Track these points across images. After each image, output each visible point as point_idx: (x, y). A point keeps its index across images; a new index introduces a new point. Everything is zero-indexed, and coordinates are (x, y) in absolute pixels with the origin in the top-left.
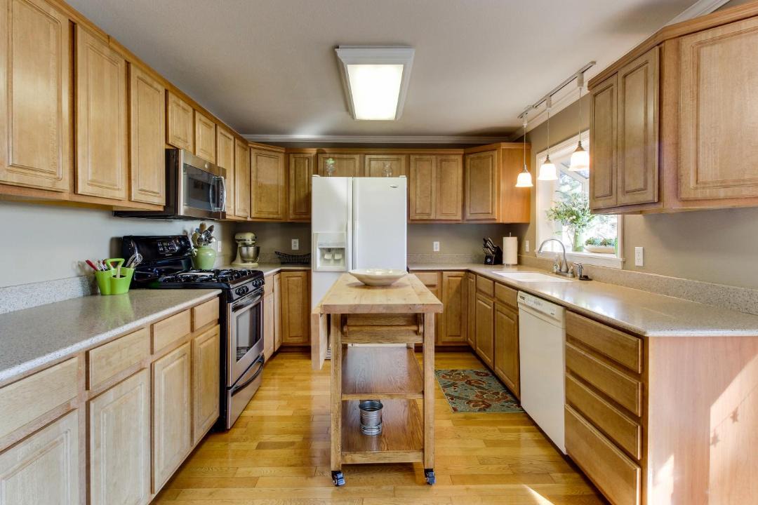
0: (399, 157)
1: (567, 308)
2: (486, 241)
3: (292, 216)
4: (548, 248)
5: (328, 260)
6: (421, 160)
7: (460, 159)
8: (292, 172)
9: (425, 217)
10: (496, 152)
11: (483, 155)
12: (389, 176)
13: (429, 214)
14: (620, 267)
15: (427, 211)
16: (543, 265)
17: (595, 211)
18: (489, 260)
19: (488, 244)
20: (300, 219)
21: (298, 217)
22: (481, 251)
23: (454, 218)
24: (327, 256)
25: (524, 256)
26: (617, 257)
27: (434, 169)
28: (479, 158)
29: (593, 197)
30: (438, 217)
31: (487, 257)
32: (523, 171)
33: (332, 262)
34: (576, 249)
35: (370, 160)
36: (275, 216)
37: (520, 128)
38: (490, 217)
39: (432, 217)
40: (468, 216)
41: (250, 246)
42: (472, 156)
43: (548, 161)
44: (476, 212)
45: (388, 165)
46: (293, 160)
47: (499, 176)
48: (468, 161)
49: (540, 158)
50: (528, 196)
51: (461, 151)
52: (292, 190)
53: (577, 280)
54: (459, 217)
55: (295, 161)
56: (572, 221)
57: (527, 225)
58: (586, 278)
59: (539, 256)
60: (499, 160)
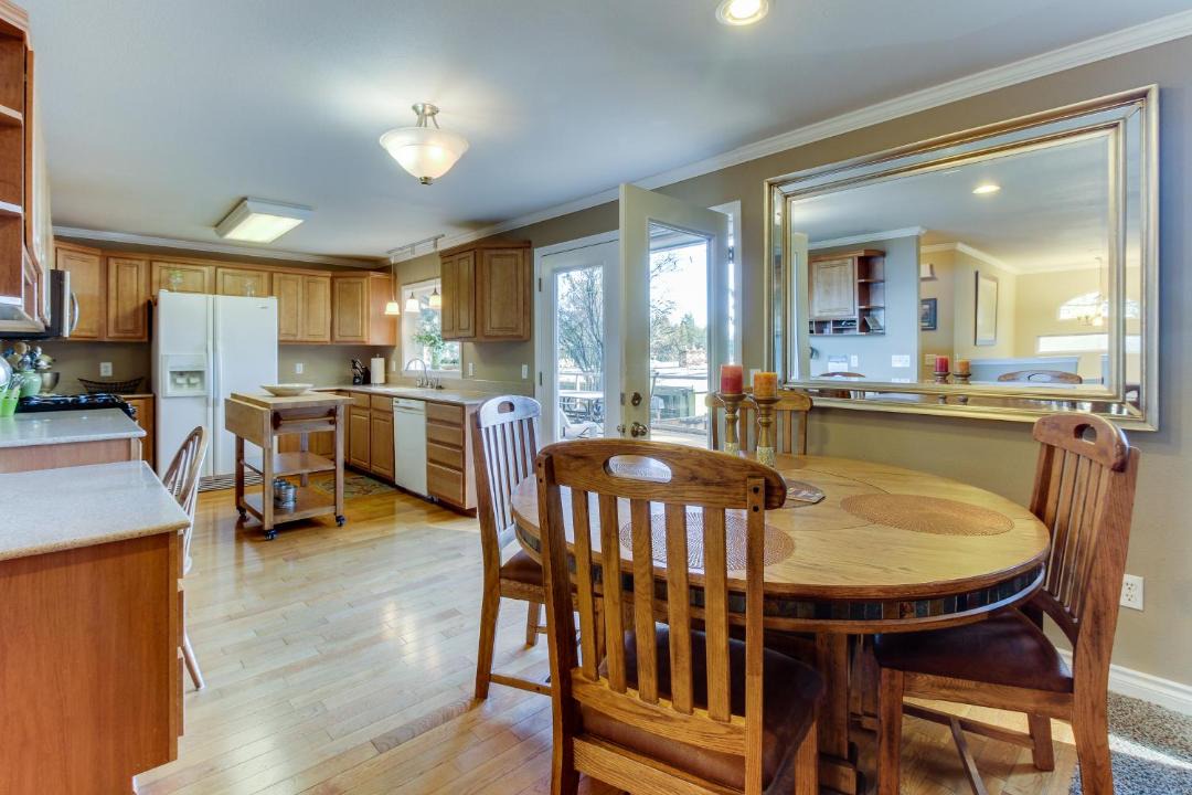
0: (260, 273)
1: (427, 401)
2: (354, 363)
3: (112, 334)
4: (412, 367)
5: (181, 385)
6: (286, 279)
7: (328, 281)
8: (112, 281)
9: (291, 338)
10: (365, 280)
11: (352, 280)
12: (251, 296)
13: (295, 335)
14: (460, 377)
15: (294, 332)
16: (407, 382)
17: (445, 340)
18: (357, 381)
19: (358, 366)
20: (125, 338)
21: (122, 335)
22: (349, 372)
23: (321, 339)
24: (180, 380)
25: (391, 376)
26: (459, 371)
27: (300, 289)
28: (348, 283)
29: (443, 330)
30: (305, 339)
31: (355, 378)
32: (391, 300)
33: (186, 386)
34: (434, 367)
35: (224, 274)
36: (89, 334)
37: (388, 259)
38: (359, 339)
39: (299, 338)
40: (337, 338)
41: (45, 371)
42: (340, 280)
43: (412, 297)
44: (347, 334)
45: (249, 282)
46: (115, 265)
47: (368, 301)
48: (337, 285)
49: (406, 291)
50: (394, 323)
51: (329, 274)
52: (113, 303)
53: (434, 390)
54: (328, 338)
55: (118, 267)
56: (431, 345)
57: (394, 347)
58: (440, 387)
59: (405, 375)
60: (368, 287)
